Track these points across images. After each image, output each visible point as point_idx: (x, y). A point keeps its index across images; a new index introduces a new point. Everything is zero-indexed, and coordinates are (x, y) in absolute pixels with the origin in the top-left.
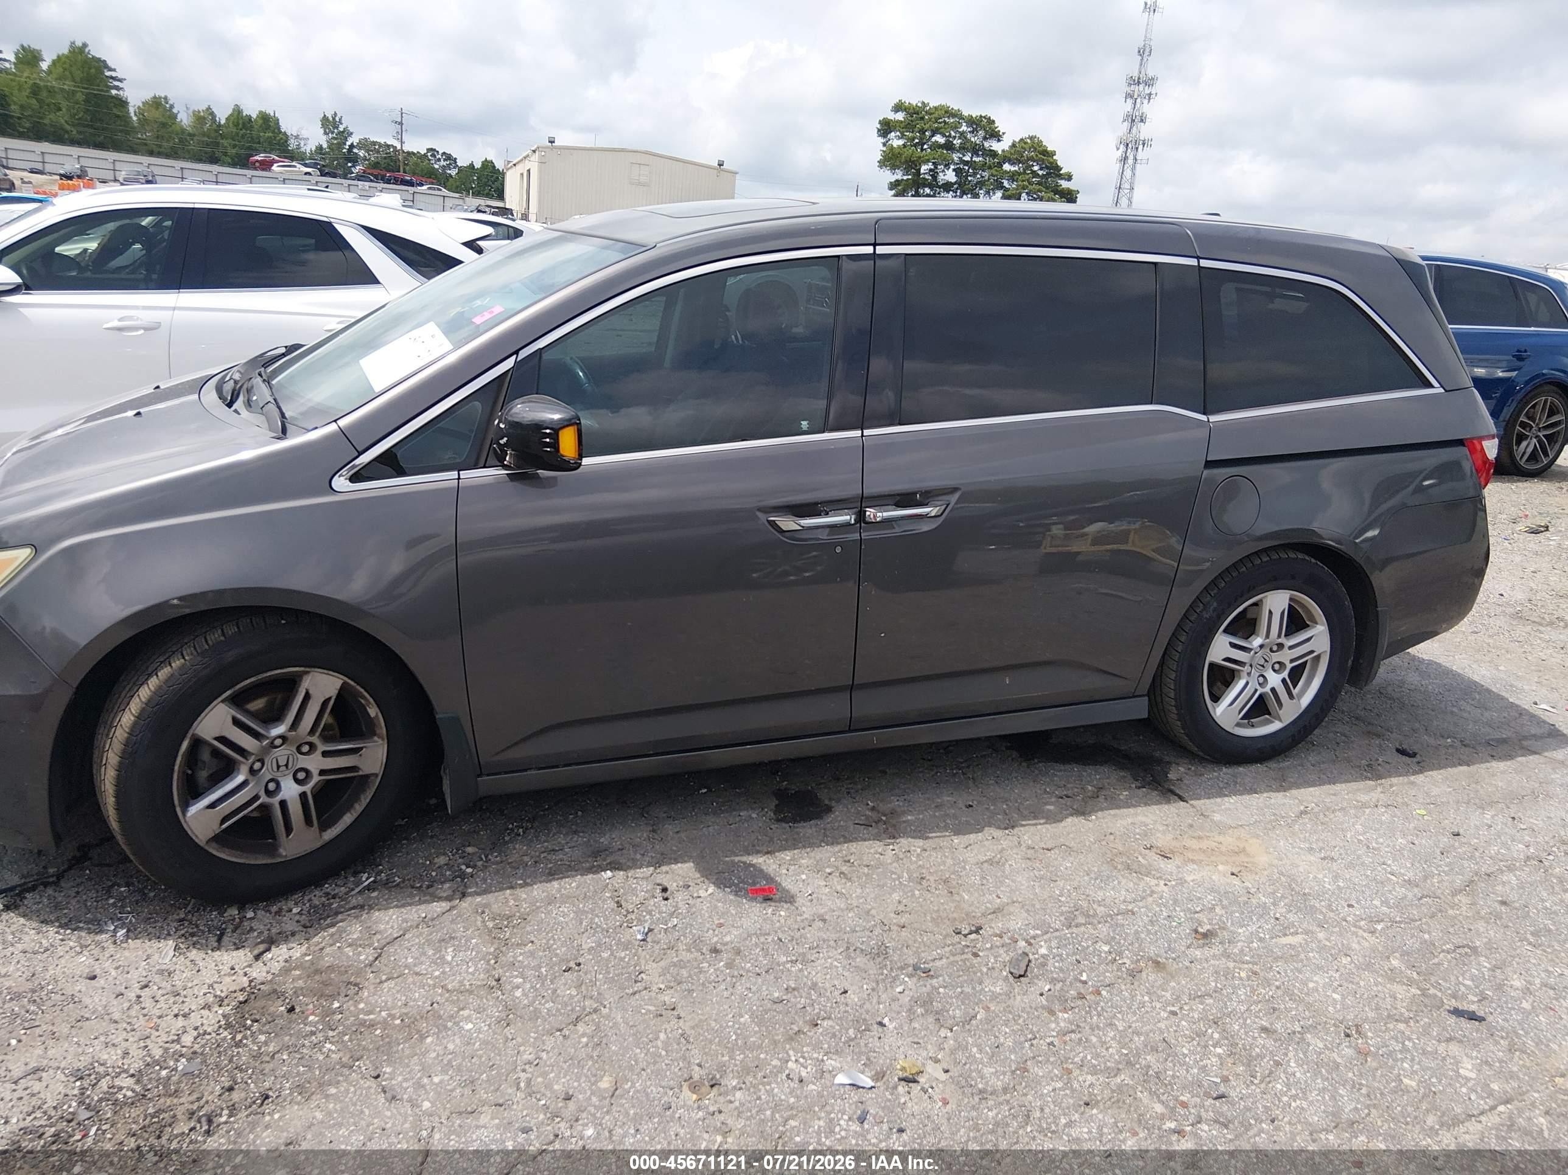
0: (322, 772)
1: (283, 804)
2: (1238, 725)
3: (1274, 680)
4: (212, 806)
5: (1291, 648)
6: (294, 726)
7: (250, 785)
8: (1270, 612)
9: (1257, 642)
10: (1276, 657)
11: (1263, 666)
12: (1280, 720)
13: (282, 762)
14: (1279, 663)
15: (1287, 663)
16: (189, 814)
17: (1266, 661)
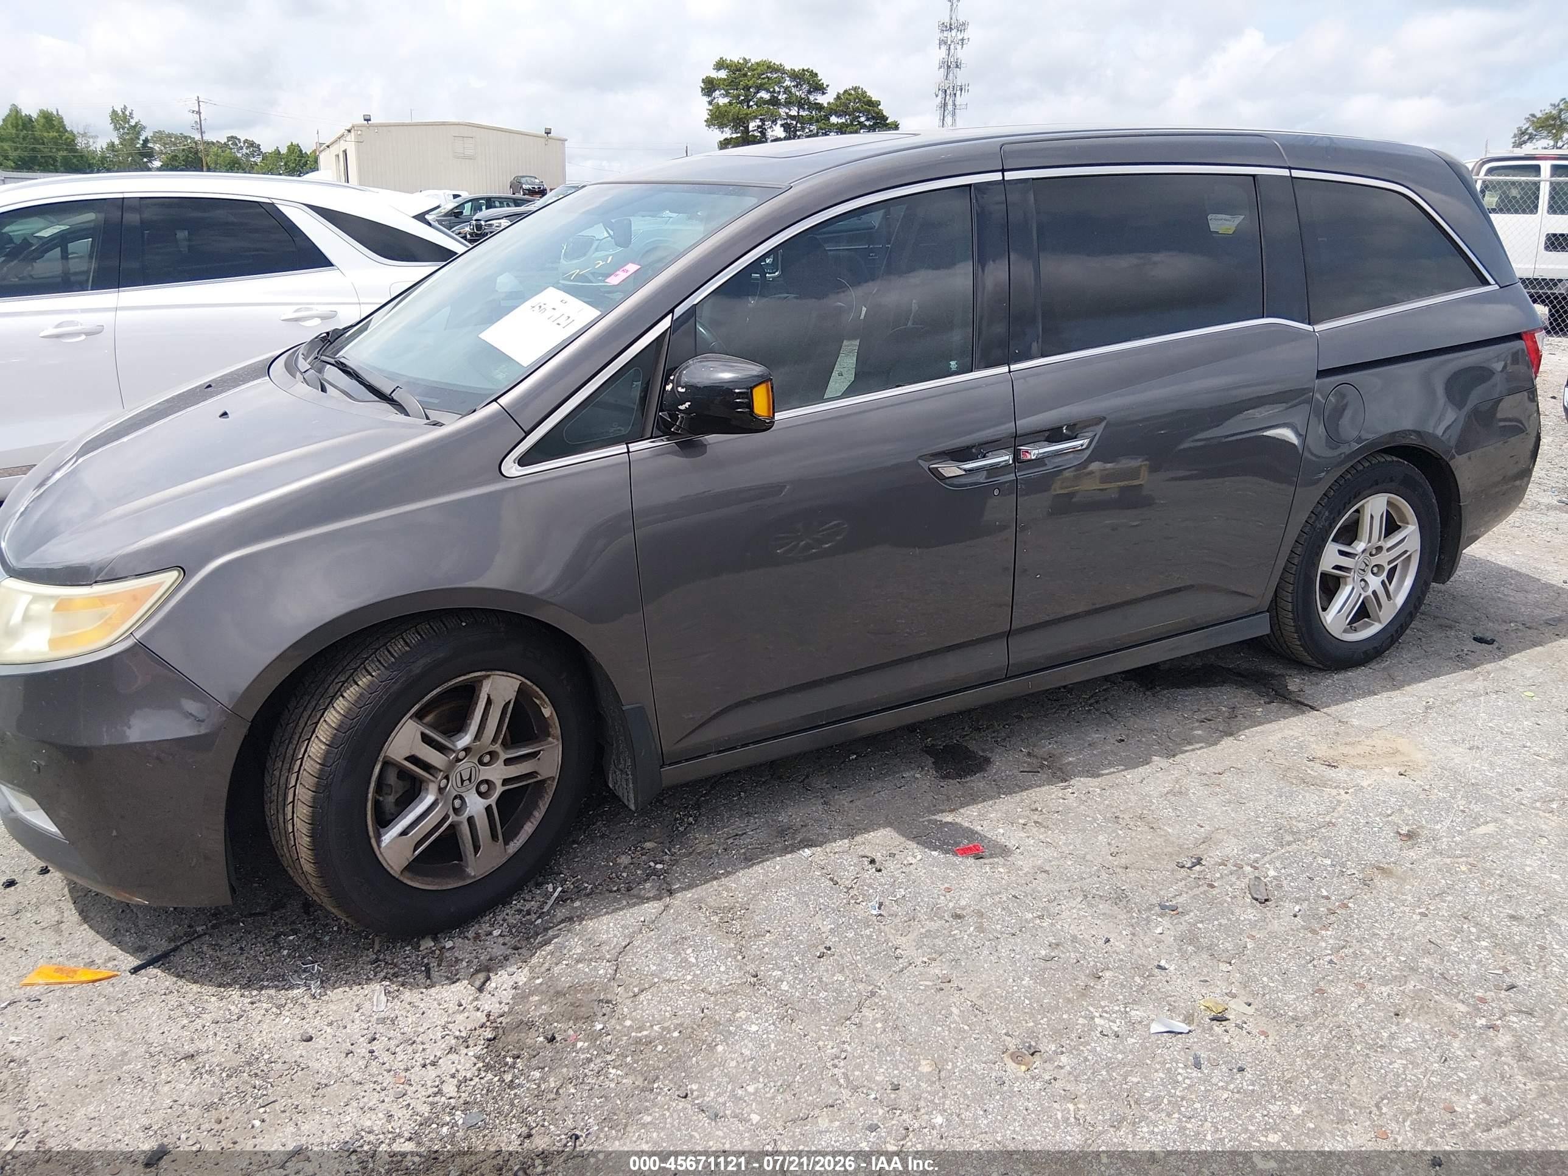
0: (505, 782)
1: (470, 820)
2: (1345, 631)
3: (1375, 582)
4: (404, 833)
5: (1389, 550)
6: (478, 737)
7: (440, 805)
8: (1372, 517)
9: (1360, 546)
10: (1375, 560)
11: (1364, 570)
12: (1380, 622)
13: (466, 777)
14: (1376, 566)
15: (1385, 565)
16: (383, 845)
17: (1367, 565)
